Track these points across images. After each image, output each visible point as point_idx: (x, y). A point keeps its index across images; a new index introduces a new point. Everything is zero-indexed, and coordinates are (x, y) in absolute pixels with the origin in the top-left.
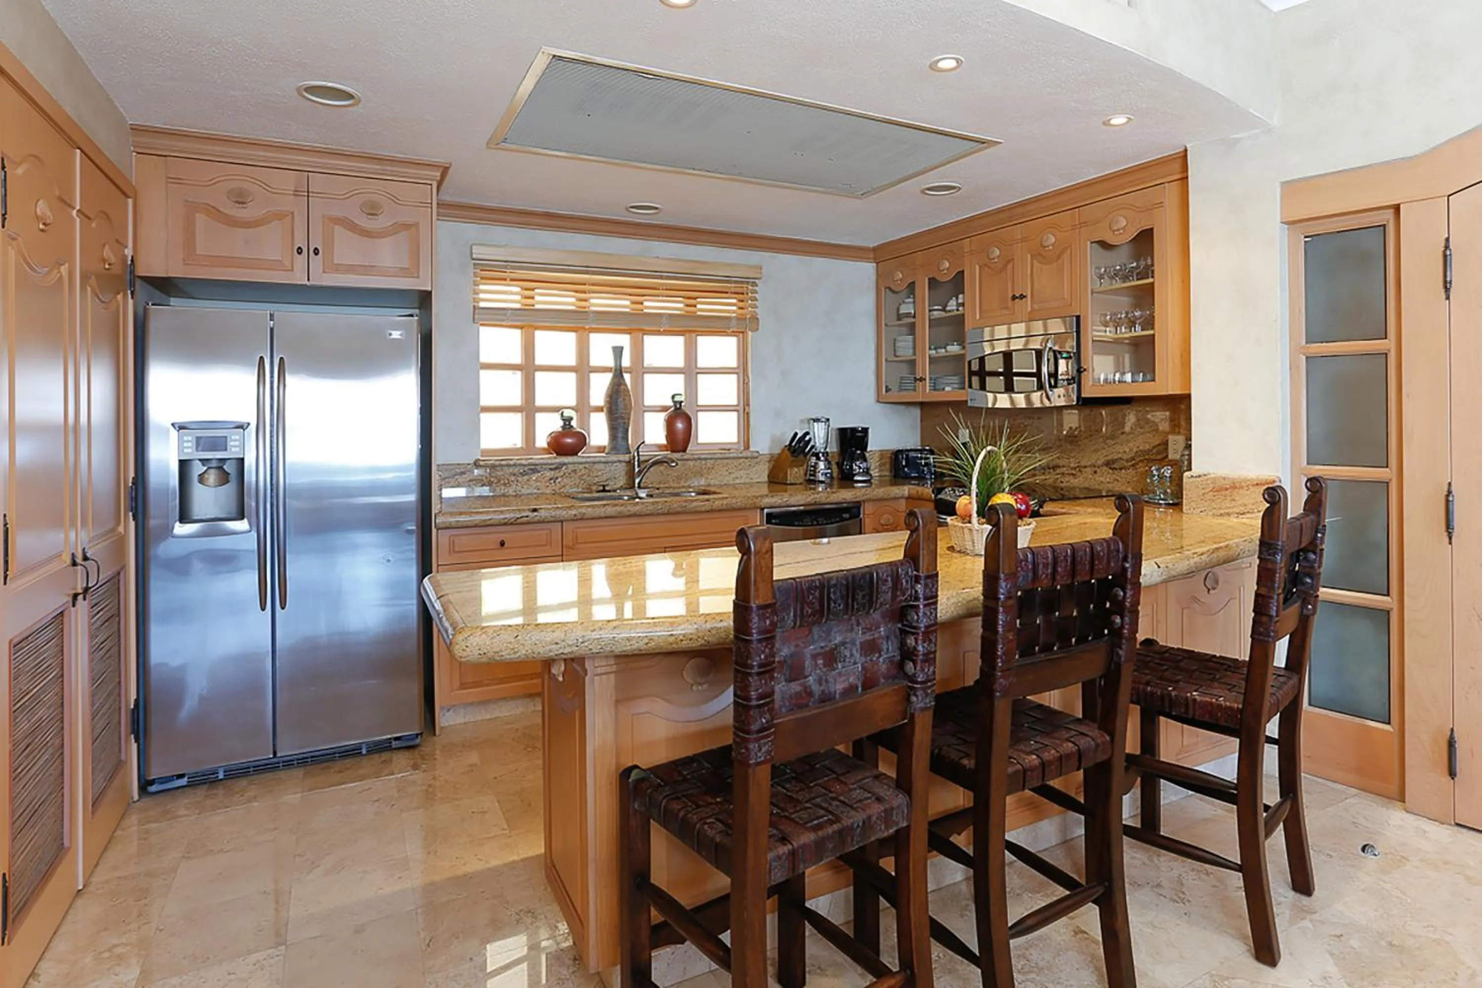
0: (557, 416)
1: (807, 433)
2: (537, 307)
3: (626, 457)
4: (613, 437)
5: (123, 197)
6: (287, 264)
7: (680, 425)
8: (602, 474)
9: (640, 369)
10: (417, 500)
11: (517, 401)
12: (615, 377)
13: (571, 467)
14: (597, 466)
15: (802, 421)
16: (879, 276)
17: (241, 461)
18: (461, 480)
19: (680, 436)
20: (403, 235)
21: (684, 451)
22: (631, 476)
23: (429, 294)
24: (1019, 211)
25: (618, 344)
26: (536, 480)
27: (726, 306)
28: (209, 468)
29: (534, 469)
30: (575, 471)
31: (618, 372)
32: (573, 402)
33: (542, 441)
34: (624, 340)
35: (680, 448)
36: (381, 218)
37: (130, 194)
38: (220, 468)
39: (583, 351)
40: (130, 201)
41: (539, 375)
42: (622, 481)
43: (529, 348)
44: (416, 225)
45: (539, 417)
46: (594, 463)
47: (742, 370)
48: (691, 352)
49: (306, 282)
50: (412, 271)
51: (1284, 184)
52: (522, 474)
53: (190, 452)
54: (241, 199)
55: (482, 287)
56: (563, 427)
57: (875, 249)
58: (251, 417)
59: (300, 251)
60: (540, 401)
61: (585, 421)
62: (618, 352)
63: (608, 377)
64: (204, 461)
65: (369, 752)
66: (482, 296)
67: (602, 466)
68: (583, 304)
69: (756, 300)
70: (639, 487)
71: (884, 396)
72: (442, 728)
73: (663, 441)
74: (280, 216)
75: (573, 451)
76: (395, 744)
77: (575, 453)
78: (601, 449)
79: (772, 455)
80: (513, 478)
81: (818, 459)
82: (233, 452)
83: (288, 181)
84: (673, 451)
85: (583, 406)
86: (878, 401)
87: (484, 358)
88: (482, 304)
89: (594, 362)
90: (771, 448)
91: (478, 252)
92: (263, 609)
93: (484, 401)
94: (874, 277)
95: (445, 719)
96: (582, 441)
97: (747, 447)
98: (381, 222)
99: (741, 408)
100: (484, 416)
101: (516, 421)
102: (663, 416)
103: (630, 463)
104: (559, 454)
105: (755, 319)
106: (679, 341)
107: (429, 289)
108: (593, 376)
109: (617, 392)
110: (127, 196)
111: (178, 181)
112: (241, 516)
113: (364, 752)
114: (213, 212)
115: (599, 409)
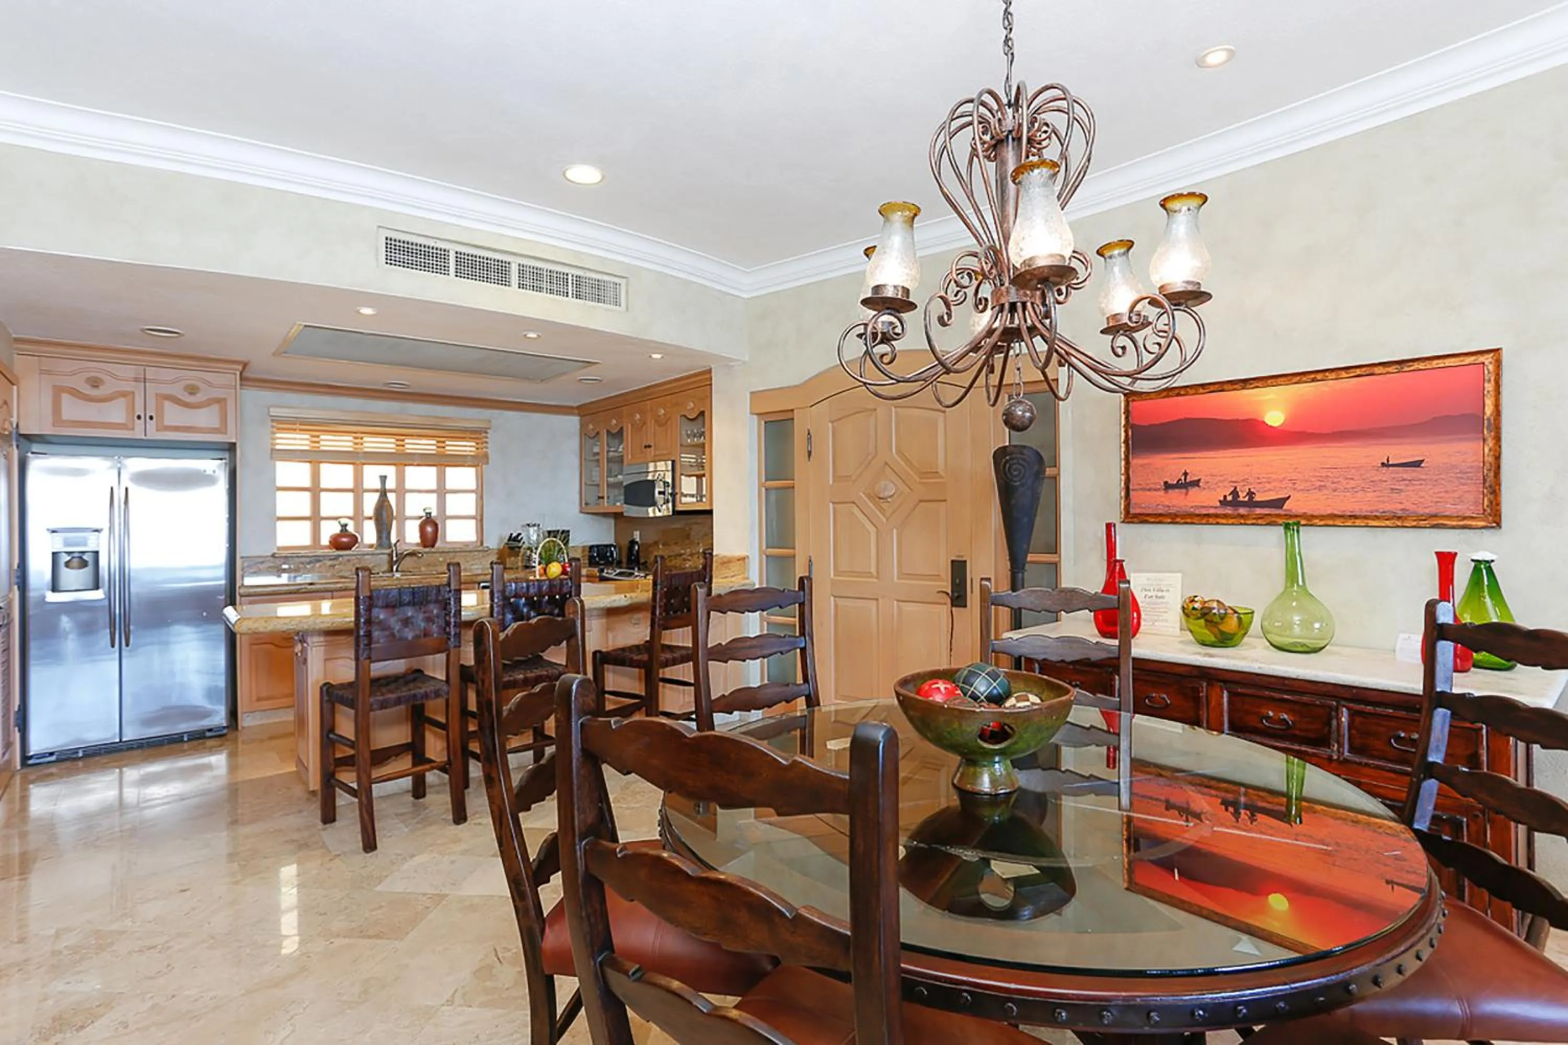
0: (335, 523)
1: (519, 534)
2: (323, 448)
3: (388, 551)
4: (379, 537)
5: (9, 384)
6: (130, 426)
7: (429, 529)
8: (369, 562)
9: (401, 491)
10: (226, 584)
11: (307, 513)
12: (381, 496)
13: (346, 558)
14: (366, 557)
15: (523, 526)
16: (582, 426)
17: (96, 553)
18: (261, 566)
19: (430, 536)
20: (215, 408)
21: (433, 546)
22: (391, 563)
23: (234, 444)
24: (648, 391)
25: (383, 474)
26: (320, 567)
27: (467, 447)
28: (73, 557)
29: (318, 559)
30: (349, 561)
31: (383, 493)
32: (351, 513)
33: (325, 541)
34: (390, 471)
35: (429, 544)
36: (198, 395)
37: (14, 382)
38: (81, 558)
39: (358, 478)
40: (15, 388)
41: (323, 495)
42: (385, 567)
43: (316, 476)
44: (225, 400)
45: (324, 524)
46: (364, 555)
47: (480, 493)
48: (441, 479)
49: (144, 437)
50: (222, 430)
51: (752, 393)
52: (309, 563)
53: (59, 547)
54: (95, 383)
55: (278, 435)
56: (342, 531)
57: (578, 408)
58: (104, 524)
59: (139, 417)
60: (323, 513)
61: (359, 527)
62: (383, 479)
63: (376, 496)
64: (69, 553)
65: (189, 740)
66: (278, 441)
67: (369, 557)
68: (359, 446)
69: (486, 443)
70: (397, 571)
71: (585, 508)
72: (243, 728)
73: (418, 540)
74: (123, 394)
75: (348, 547)
76: (208, 734)
77: (350, 549)
78: (371, 546)
79: (499, 550)
80: (301, 566)
81: (532, 551)
82: (91, 547)
83: (129, 371)
84: (425, 546)
85: (358, 516)
86: (581, 512)
87: (279, 483)
88: (278, 447)
89: (367, 485)
90: (499, 545)
91: (274, 412)
92: (113, 646)
93: (280, 513)
94: (578, 427)
95: (246, 721)
96: (354, 540)
97: (482, 544)
98: (200, 397)
99: (479, 518)
100: (279, 523)
101: (306, 527)
102: (419, 522)
103: (391, 555)
104: (337, 549)
105: (486, 456)
106: (433, 471)
107: (234, 441)
108: (366, 495)
109: (382, 507)
110: (13, 384)
111: (48, 372)
112: (96, 587)
113: (186, 739)
114: (75, 393)
115: (370, 518)
